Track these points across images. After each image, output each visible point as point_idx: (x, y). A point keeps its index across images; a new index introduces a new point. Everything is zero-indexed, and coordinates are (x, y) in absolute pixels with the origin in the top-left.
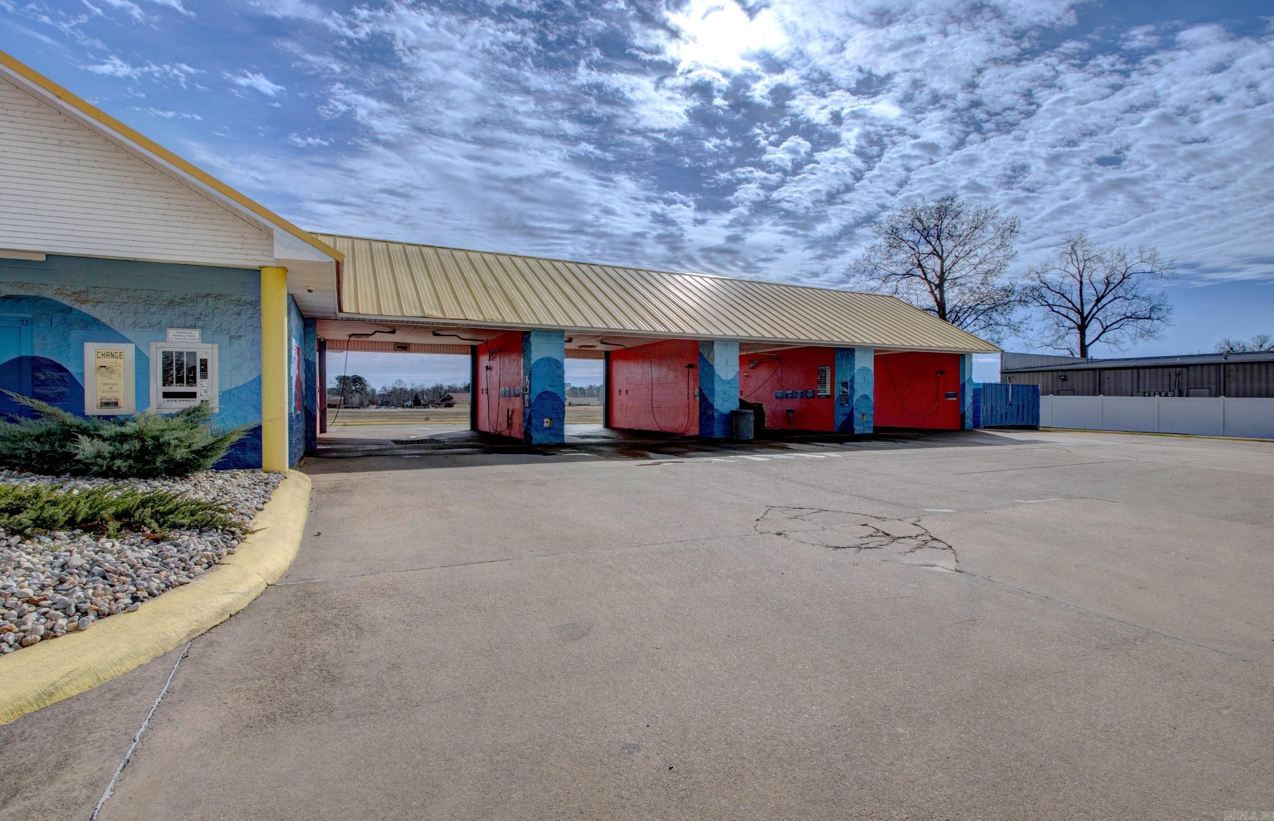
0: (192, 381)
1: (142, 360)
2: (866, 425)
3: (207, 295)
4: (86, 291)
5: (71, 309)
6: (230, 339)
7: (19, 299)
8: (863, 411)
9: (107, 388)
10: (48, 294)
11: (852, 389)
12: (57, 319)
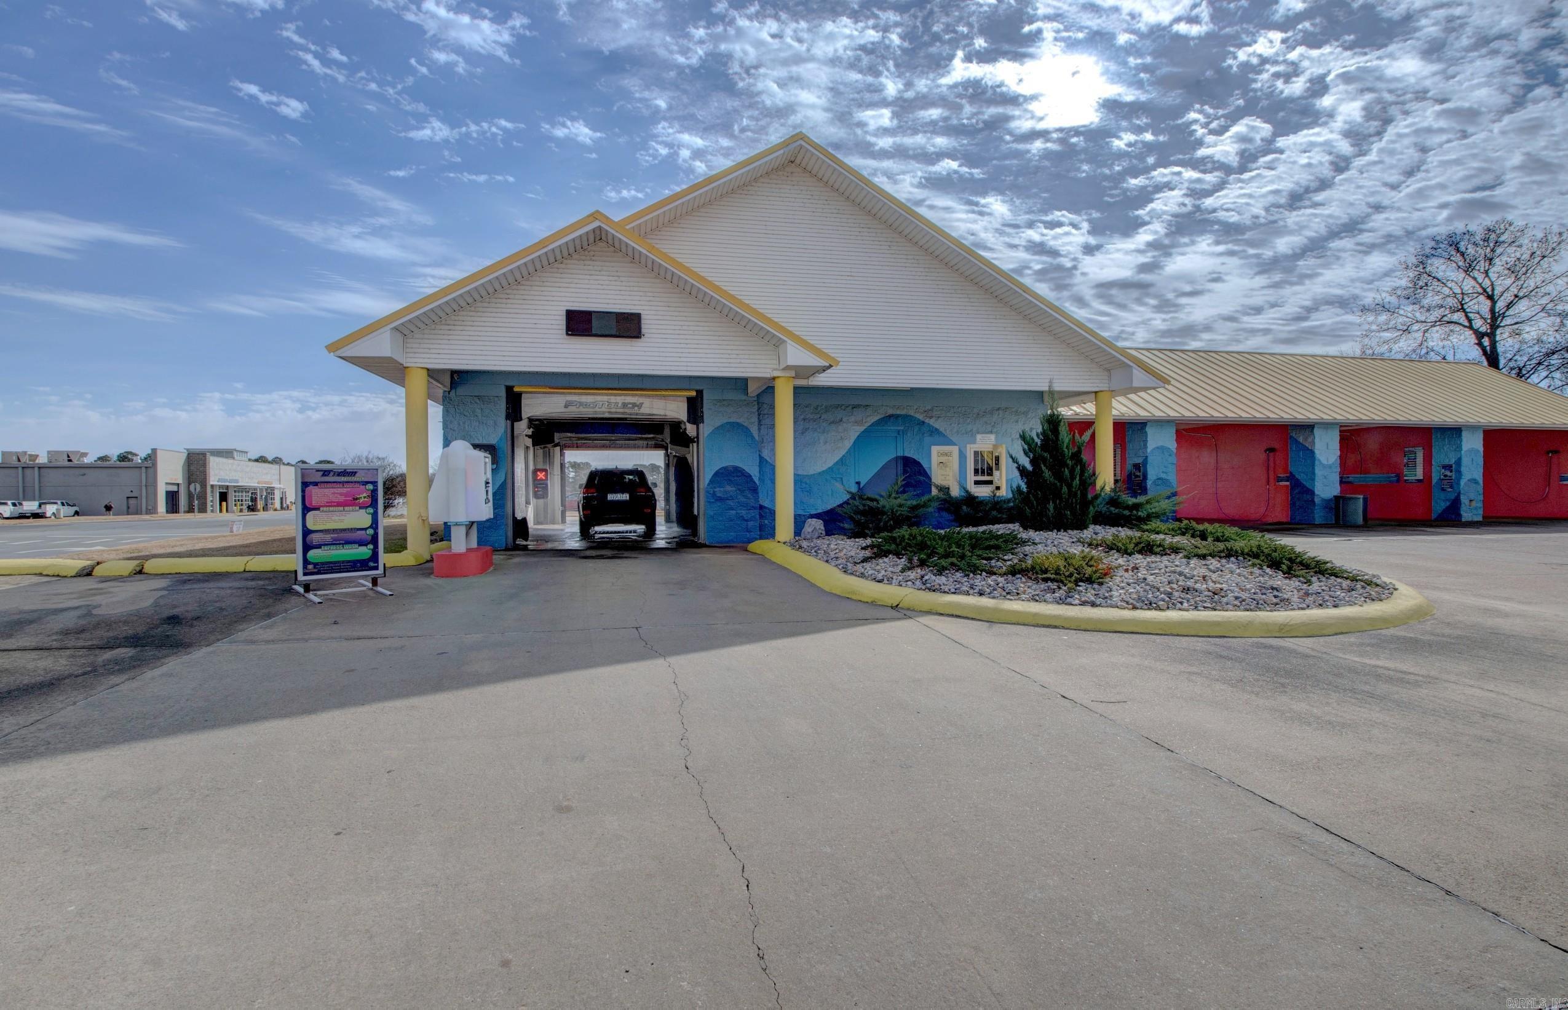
0: (990, 474)
1: (962, 456)
2: (1475, 512)
3: (999, 409)
4: (932, 410)
5: (923, 422)
6: (1012, 440)
7: (897, 417)
8: (1472, 496)
9: (943, 478)
10: (911, 413)
11: (1459, 472)
12: (916, 428)
